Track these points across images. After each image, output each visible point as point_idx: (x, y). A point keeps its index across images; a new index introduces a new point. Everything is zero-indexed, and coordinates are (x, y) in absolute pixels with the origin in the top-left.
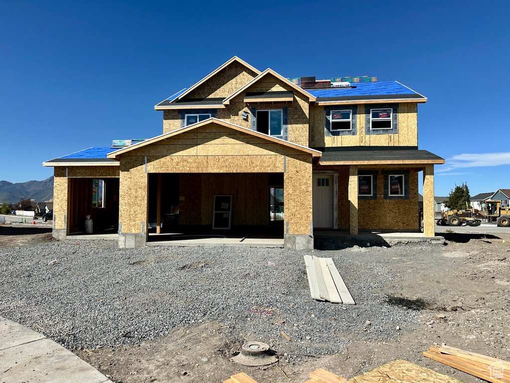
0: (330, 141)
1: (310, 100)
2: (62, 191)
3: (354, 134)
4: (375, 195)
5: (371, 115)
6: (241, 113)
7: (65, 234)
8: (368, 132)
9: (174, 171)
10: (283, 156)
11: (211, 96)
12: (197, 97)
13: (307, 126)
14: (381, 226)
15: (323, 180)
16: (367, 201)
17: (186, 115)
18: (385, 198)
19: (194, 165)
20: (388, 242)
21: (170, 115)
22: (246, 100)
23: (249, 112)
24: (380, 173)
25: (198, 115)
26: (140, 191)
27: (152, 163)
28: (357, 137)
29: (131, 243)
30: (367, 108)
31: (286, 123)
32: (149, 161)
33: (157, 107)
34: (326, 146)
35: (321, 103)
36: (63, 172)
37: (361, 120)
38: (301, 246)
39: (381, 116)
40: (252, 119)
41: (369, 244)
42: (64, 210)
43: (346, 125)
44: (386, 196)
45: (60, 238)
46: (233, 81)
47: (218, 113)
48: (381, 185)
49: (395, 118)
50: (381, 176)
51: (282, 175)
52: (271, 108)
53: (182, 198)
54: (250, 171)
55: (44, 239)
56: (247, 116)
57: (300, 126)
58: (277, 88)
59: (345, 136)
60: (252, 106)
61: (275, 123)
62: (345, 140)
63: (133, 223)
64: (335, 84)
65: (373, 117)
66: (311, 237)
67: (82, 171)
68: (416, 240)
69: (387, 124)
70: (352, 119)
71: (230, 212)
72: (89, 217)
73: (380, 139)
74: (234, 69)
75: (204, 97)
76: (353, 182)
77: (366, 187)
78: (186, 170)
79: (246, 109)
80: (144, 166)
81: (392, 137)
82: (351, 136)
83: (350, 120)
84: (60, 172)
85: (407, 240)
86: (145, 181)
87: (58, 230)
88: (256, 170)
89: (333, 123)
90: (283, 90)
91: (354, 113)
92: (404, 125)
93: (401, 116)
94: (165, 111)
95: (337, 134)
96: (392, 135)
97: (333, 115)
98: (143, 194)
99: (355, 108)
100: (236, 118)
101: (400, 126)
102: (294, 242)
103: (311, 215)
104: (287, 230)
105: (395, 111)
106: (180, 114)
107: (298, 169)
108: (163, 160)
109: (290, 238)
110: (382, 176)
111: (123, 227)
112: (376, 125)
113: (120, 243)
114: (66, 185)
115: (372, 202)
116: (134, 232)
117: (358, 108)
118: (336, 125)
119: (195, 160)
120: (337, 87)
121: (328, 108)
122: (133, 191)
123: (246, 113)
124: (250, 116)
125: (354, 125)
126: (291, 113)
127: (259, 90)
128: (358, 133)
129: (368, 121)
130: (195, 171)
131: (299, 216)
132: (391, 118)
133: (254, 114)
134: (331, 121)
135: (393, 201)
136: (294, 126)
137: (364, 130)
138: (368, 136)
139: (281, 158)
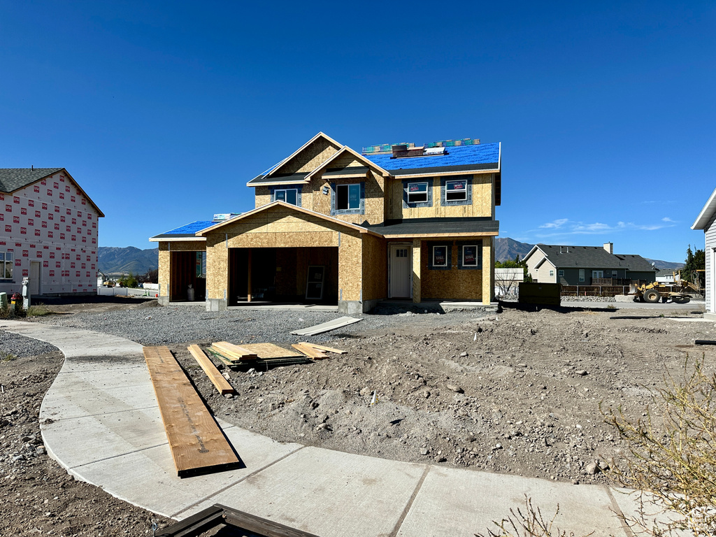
0: (407, 213)
1: (384, 175)
2: (165, 263)
3: (430, 206)
4: (449, 265)
5: (446, 186)
6: (321, 188)
7: (168, 301)
8: (443, 203)
9: (249, 246)
10: (338, 233)
11: (299, 171)
12: (287, 172)
13: (382, 199)
14: (455, 296)
15: (402, 251)
16: (442, 272)
17: (275, 191)
18: (459, 269)
19: (265, 241)
20: (444, 309)
21: (261, 191)
22: (323, 177)
23: (329, 187)
24: (454, 243)
25: (285, 190)
26: (222, 263)
27: (232, 239)
28: (433, 208)
29: (215, 307)
30: (443, 181)
31: (363, 197)
32: (229, 238)
33: (248, 184)
34: (404, 218)
35: (397, 177)
36: (166, 246)
37: (437, 192)
38: (352, 310)
39: (456, 188)
40: (332, 193)
41: (426, 311)
42: (167, 280)
43: (423, 197)
44: (460, 267)
45: (164, 304)
46: (320, 155)
47: (304, 188)
48: (455, 256)
49: (470, 189)
50: (455, 247)
51: (336, 249)
52: (349, 183)
53: (279, 269)
54: (310, 246)
55: (150, 305)
56: (328, 192)
57: (377, 199)
58: (355, 164)
59: (421, 208)
60: (332, 182)
61: (354, 196)
62: (422, 212)
63: (216, 290)
64: (429, 150)
65: (448, 189)
66: (360, 302)
67: (181, 245)
68: (471, 308)
69: (462, 195)
70: (429, 191)
71: (322, 283)
72: (190, 286)
73: (455, 211)
74: (321, 144)
75: (293, 172)
76: (417, 253)
77: (441, 258)
78: (259, 245)
79: (327, 184)
80: (225, 242)
81: (466, 208)
82: (427, 208)
83: (426, 192)
84: (163, 246)
85: (462, 308)
86: (226, 255)
87: (163, 298)
88: (316, 245)
89: (410, 195)
90: (360, 165)
91: (431, 185)
92: (479, 196)
93: (476, 187)
94: (257, 187)
95: (413, 206)
96: (467, 206)
97: (410, 187)
98: (224, 265)
99: (431, 181)
100: (318, 193)
101: (474, 197)
102: (347, 308)
103: (360, 284)
104: (341, 297)
105: (470, 183)
106: (269, 190)
107: (350, 244)
108: (240, 236)
109: (343, 304)
110: (457, 247)
111: (209, 294)
112: (450, 196)
113: (207, 307)
114: (169, 258)
115: (446, 272)
116: (217, 298)
117: (434, 180)
118: (414, 197)
119: (266, 236)
120: (430, 154)
121: (405, 181)
122: (217, 263)
123: (327, 188)
124: (331, 190)
125: (430, 198)
126: (367, 187)
127: (338, 166)
128: (434, 205)
129: (443, 193)
130: (266, 246)
131: (350, 285)
132: (466, 189)
133: (334, 189)
134: (408, 193)
135: (466, 271)
136: (370, 199)
137: (439, 201)
138: (443, 208)
139: (336, 234)
